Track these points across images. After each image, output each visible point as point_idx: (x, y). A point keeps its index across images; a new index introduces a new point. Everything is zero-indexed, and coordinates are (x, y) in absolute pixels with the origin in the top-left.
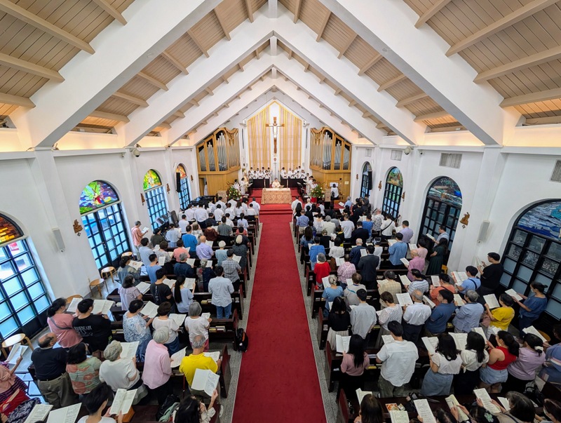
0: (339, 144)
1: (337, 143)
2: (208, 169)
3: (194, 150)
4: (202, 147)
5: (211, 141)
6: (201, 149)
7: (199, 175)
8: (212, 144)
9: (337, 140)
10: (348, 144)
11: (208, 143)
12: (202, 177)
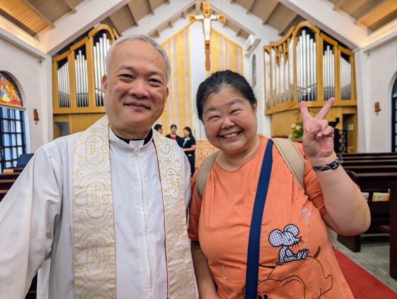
0: (328, 52)
1: (325, 49)
2: (74, 103)
3: (48, 62)
4: (64, 61)
5: (83, 49)
6: (61, 64)
7: (55, 115)
8: (84, 53)
9: (326, 44)
10: (346, 51)
11: (76, 52)
12: (60, 120)
